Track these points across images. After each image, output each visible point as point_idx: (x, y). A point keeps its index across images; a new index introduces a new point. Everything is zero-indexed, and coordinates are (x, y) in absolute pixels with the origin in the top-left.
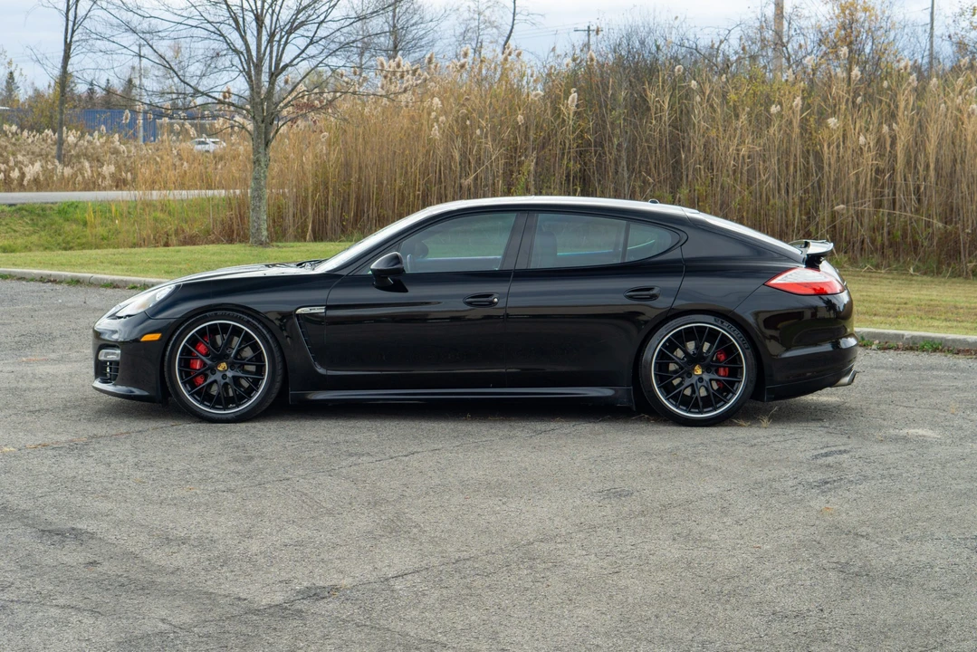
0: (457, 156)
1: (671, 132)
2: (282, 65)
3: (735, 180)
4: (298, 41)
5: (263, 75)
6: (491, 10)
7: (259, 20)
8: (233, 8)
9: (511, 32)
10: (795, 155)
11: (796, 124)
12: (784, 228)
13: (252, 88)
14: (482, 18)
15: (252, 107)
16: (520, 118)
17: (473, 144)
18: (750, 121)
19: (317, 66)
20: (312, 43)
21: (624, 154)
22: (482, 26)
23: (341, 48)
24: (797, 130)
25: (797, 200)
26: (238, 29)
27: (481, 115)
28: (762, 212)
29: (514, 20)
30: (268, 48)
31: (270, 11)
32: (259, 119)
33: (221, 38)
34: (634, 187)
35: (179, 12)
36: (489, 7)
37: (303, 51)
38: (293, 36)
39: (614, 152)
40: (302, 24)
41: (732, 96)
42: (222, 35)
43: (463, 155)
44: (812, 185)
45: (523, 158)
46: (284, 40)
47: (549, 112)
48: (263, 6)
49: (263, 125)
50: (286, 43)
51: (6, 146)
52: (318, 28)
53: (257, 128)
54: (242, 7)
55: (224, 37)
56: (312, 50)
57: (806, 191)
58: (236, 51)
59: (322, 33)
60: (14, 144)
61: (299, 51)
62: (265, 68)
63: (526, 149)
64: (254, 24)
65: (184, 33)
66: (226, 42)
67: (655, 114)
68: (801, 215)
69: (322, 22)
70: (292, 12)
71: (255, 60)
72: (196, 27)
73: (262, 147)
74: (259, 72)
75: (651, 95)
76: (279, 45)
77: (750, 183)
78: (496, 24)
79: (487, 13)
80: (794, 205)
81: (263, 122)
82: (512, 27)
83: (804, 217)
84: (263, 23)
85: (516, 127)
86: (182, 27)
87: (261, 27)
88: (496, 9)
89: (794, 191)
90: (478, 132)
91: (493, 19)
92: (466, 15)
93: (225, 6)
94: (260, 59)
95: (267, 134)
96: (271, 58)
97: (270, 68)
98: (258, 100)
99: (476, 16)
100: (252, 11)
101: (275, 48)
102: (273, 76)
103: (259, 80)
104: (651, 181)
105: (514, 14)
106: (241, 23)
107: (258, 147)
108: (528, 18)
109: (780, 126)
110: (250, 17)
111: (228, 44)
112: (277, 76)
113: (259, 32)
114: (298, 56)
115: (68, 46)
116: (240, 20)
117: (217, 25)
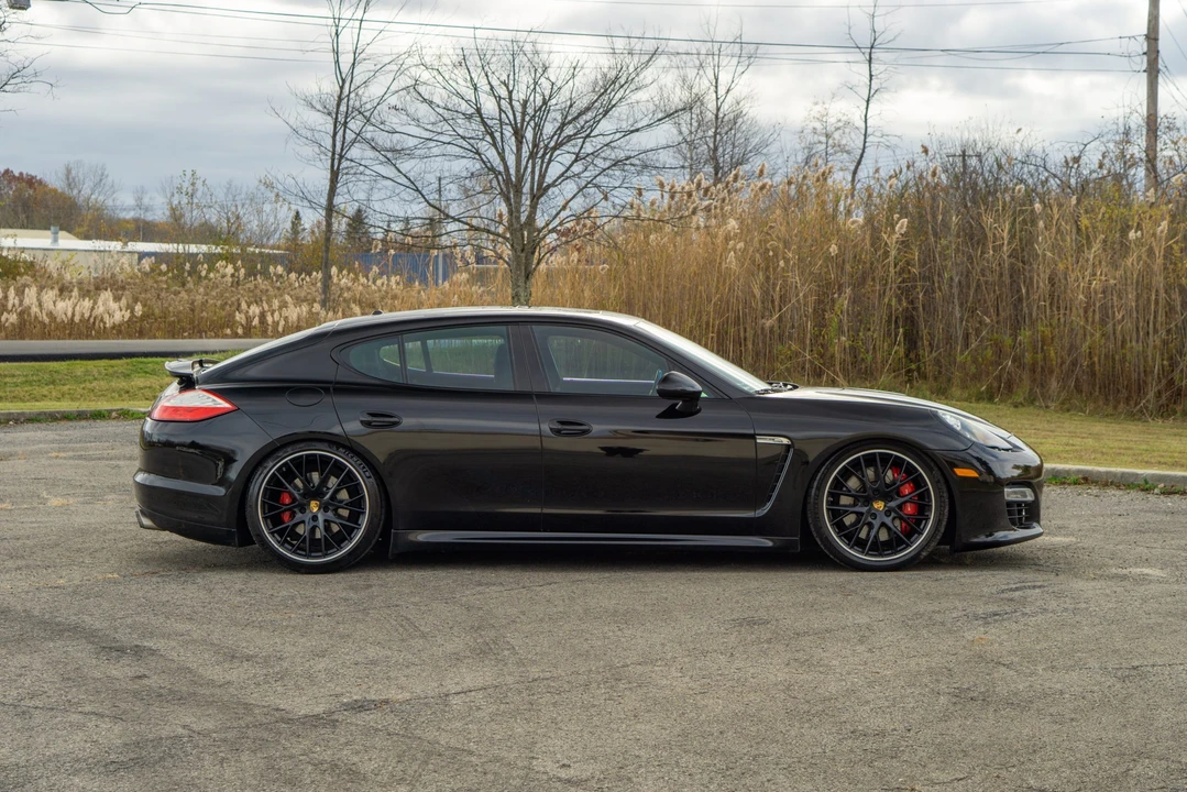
0: (757, 292)
1: (1012, 265)
2: (545, 184)
3: (1087, 320)
4: (563, 158)
5: (524, 197)
6: (841, 131)
7: (519, 134)
8: (489, 122)
9: (862, 156)
10: (1157, 291)
11: (1159, 252)
12: (1142, 375)
13: (510, 212)
14: (831, 141)
15: (511, 234)
16: (834, 249)
17: (776, 279)
18: (1104, 250)
19: (586, 187)
20: (576, 161)
21: (955, 291)
22: (830, 151)
23: (614, 165)
24: (1160, 261)
25: (1158, 342)
26: (494, 144)
27: (787, 245)
28: (1117, 357)
29: (865, 142)
30: (530, 165)
31: (532, 123)
32: (519, 248)
33: (477, 157)
34: (967, 330)
35: (429, 127)
36: (839, 128)
37: (568, 169)
38: (558, 152)
39: (945, 287)
40: (569, 138)
41: (1084, 222)
42: (478, 153)
43: (766, 293)
44: (1176, 326)
45: (836, 296)
46: (548, 157)
47: (868, 241)
48: (523, 120)
49: (523, 255)
50: (550, 161)
51: (267, 290)
52: (584, 143)
53: (517, 258)
54: (500, 120)
55: (480, 155)
56: (577, 168)
57: (1169, 331)
58: (492, 169)
59: (589, 149)
60: (279, 289)
61: (564, 169)
62: (526, 189)
63: (840, 286)
64: (513, 138)
65: (436, 151)
66: (482, 159)
67: (994, 242)
68: (1163, 360)
69: (588, 136)
70: (557, 125)
71: (514, 179)
72: (449, 143)
73: (522, 279)
74: (518, 192)
75: (988, 220)
76: (542, 162)
77: (1103, 322)
78: (847, 148)
79: (837, 135)
80: (1155, 347)
81: (523, 250)
82: (863, 151)
83: (1165, 362)
84: (523, 137)
85: (828, 258)
86: (432, 144)
87: (521, 143)
88: (847, 130)
89: (1156, 331)
90: (782, 263)
91: (844, 142)
92: (811, 138)
93: (478, 119)
94: (520, 178)
95: (528, 264)
96: (533, 178)
97: (532, 189)
98: (516, 226)
99: (823, 139)
100: (511, 125)
101: (537, 168)
102: (535, 198)
103: (519, 204)
104: (988, 320)
105: (865, 135)
106: (499, 139)
107: (517, 280)
108: (882, 140)
109: (1139, 258)
110: (508, 132)
111: (484, 162)
112: (538, 199)
113: (519, 149)
114: (562, 175)
115: (335, 176)
116: (497, 135)
117: (472, 141)
